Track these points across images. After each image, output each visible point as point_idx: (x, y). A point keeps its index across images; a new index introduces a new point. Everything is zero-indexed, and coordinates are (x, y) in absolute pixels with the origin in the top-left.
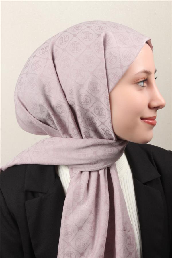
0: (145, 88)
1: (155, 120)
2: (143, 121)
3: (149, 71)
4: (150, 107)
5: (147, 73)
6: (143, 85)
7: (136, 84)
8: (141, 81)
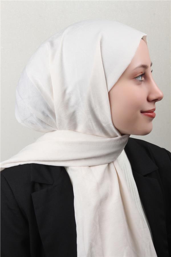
0: (143, 82)
1: (154, 112)
2: (143, 114)
3: (146, 66)
4: (148, 100)
5: (145, 67)
6: (141, 80)
7: (134, 79)
8: (139, 76)
